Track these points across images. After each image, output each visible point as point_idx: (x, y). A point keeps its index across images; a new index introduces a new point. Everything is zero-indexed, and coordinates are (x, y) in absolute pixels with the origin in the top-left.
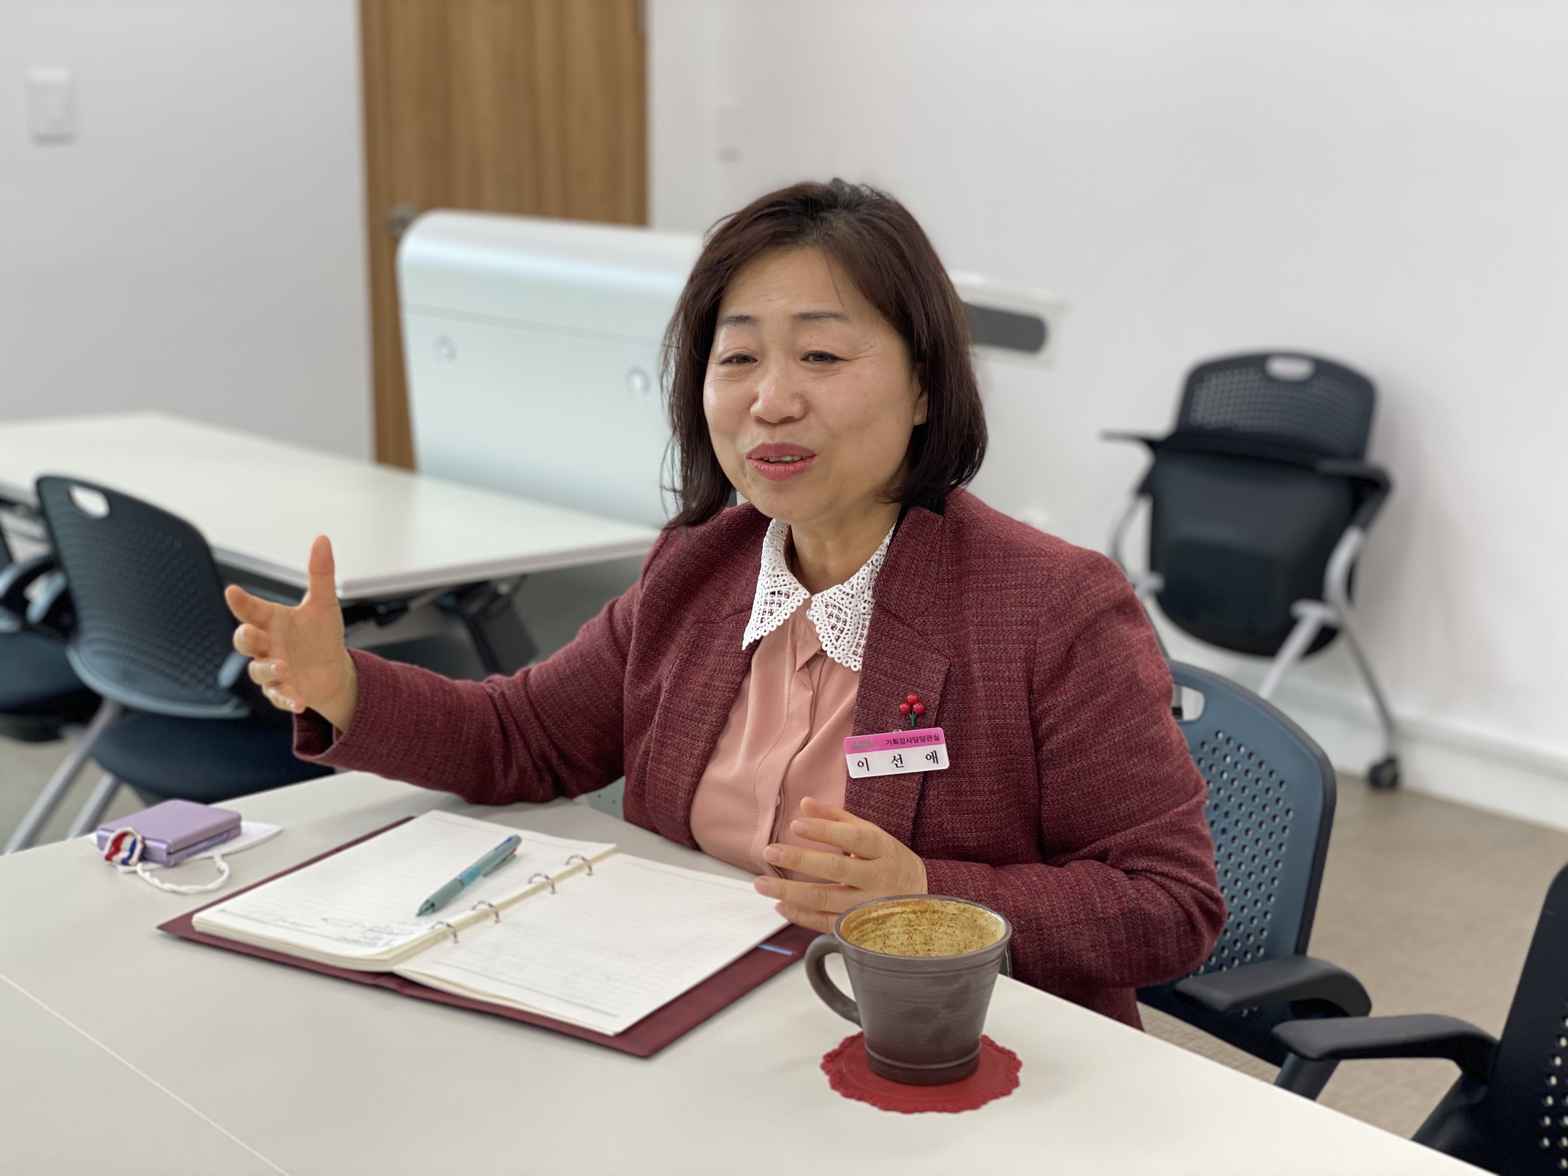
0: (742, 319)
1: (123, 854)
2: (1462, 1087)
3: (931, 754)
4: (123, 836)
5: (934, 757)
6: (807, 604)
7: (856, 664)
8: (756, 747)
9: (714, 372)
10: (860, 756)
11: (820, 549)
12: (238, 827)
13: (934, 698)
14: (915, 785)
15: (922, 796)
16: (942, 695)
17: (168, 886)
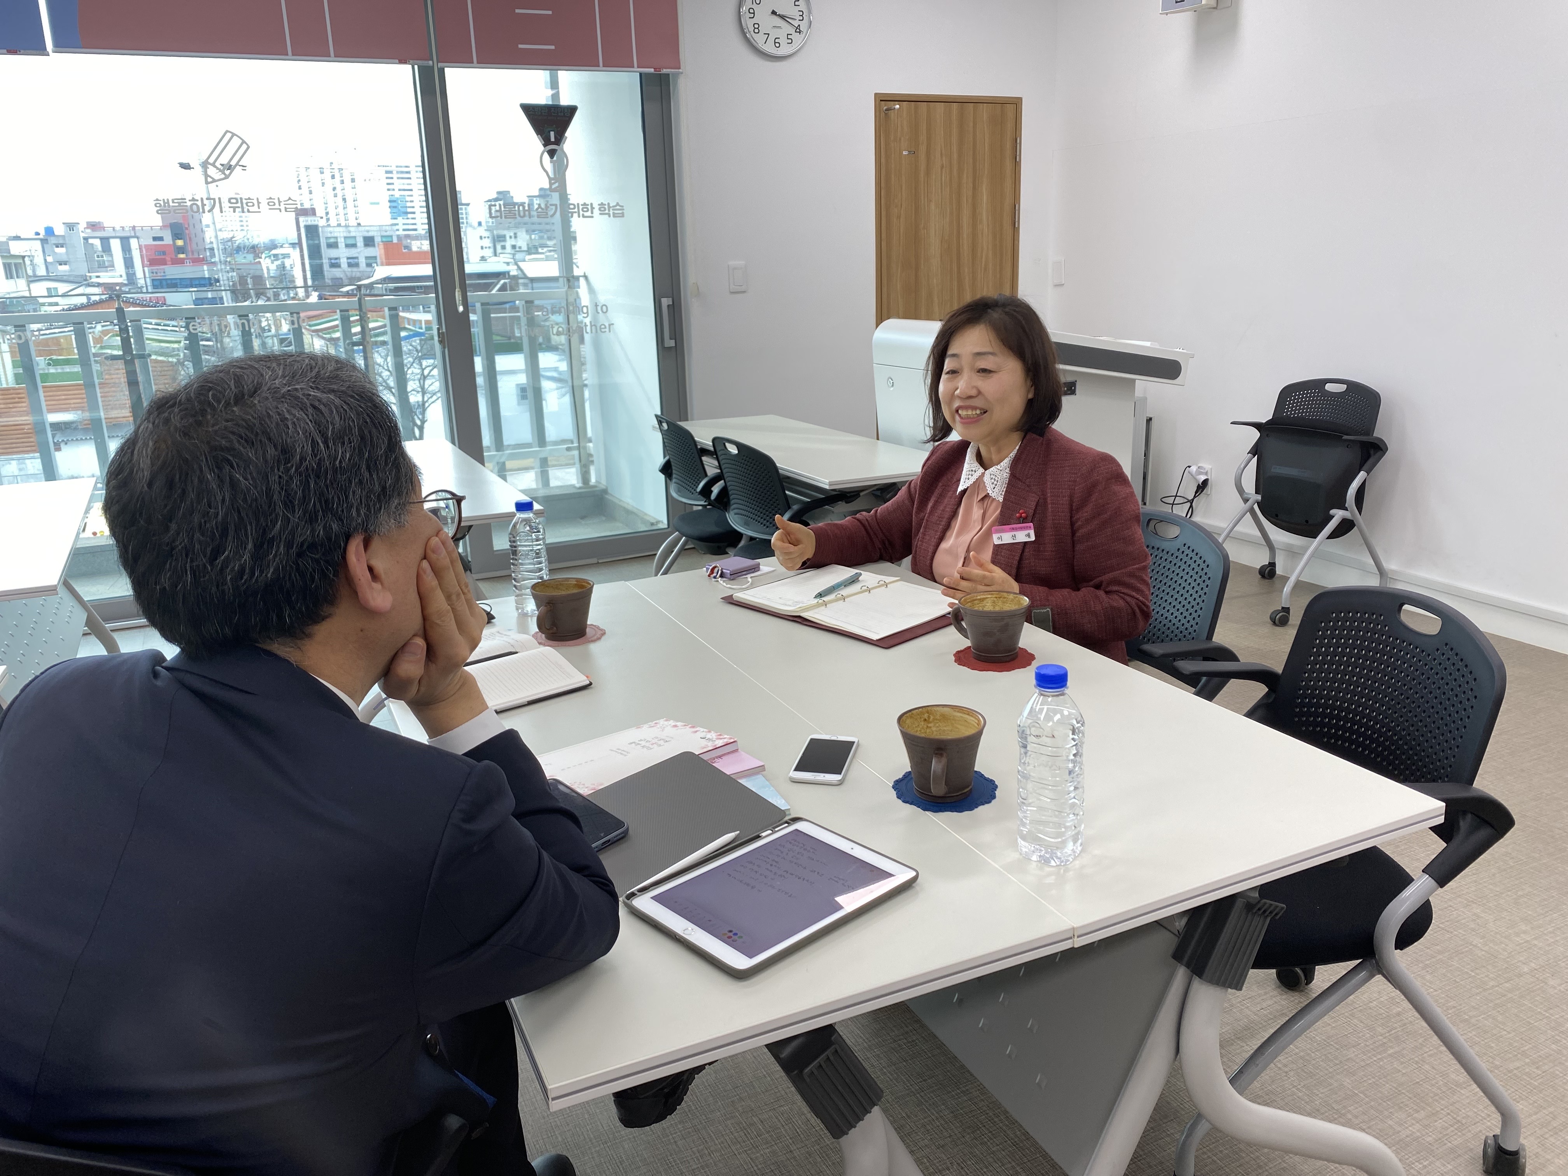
0: (954, 355)
1: (715, 575)
2: (1267, 695)
4: (715, 567)
5: (1028, 535)
6: (983, 474)
7: (1001, 499)
8: (959, 534)
9: (944, 377)
10: (998, 535)
11: (989, 451)
12: (759, 567)
13: (1031, 512)
14: (1020, 547)
15: (1023, 551)
16: (1035, 511)
17: (728, 586)
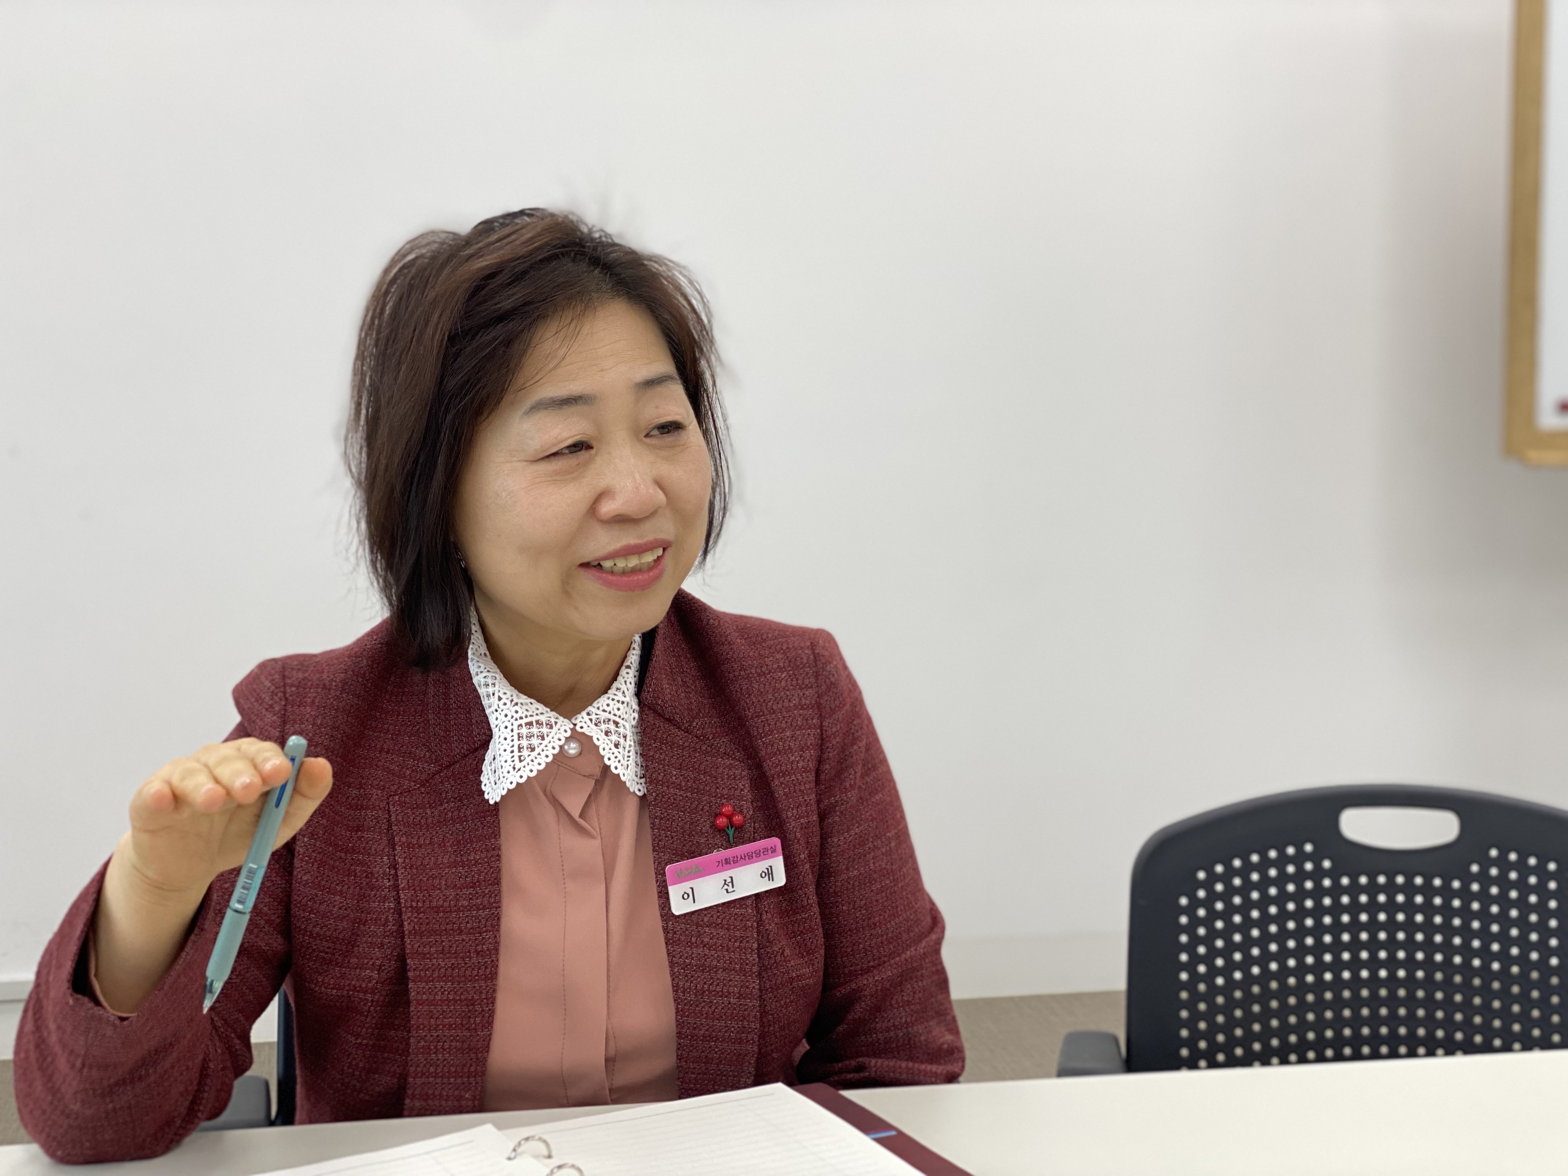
3: (766, 871)
5: (768, 874)
7: (638, 788)
13: (747, 807)
15: (758, 922)
